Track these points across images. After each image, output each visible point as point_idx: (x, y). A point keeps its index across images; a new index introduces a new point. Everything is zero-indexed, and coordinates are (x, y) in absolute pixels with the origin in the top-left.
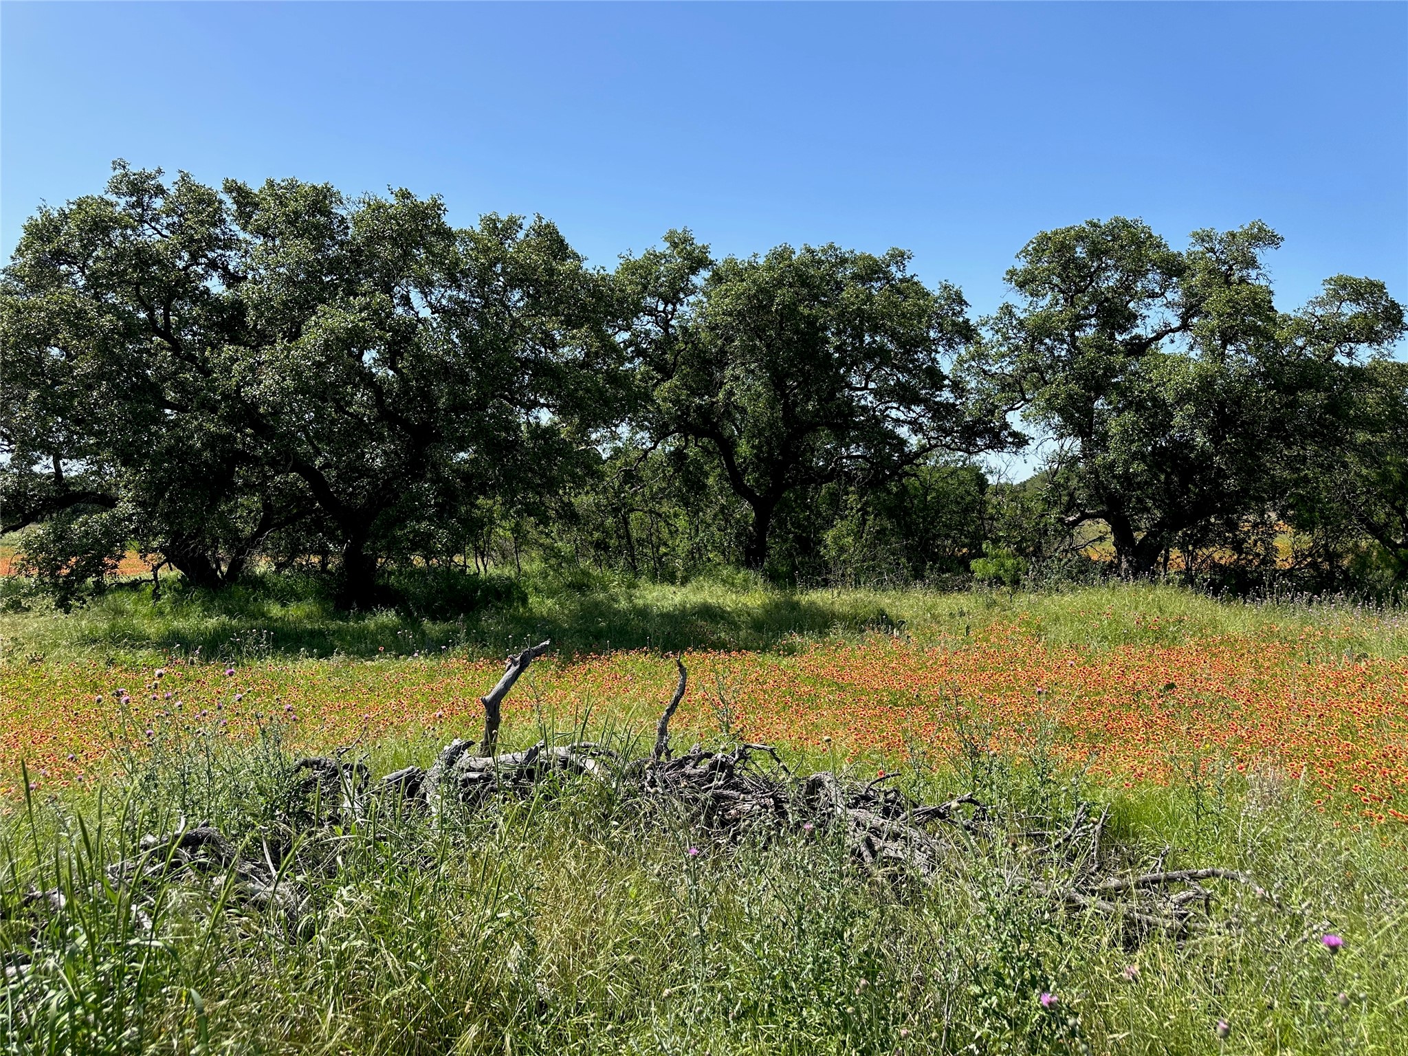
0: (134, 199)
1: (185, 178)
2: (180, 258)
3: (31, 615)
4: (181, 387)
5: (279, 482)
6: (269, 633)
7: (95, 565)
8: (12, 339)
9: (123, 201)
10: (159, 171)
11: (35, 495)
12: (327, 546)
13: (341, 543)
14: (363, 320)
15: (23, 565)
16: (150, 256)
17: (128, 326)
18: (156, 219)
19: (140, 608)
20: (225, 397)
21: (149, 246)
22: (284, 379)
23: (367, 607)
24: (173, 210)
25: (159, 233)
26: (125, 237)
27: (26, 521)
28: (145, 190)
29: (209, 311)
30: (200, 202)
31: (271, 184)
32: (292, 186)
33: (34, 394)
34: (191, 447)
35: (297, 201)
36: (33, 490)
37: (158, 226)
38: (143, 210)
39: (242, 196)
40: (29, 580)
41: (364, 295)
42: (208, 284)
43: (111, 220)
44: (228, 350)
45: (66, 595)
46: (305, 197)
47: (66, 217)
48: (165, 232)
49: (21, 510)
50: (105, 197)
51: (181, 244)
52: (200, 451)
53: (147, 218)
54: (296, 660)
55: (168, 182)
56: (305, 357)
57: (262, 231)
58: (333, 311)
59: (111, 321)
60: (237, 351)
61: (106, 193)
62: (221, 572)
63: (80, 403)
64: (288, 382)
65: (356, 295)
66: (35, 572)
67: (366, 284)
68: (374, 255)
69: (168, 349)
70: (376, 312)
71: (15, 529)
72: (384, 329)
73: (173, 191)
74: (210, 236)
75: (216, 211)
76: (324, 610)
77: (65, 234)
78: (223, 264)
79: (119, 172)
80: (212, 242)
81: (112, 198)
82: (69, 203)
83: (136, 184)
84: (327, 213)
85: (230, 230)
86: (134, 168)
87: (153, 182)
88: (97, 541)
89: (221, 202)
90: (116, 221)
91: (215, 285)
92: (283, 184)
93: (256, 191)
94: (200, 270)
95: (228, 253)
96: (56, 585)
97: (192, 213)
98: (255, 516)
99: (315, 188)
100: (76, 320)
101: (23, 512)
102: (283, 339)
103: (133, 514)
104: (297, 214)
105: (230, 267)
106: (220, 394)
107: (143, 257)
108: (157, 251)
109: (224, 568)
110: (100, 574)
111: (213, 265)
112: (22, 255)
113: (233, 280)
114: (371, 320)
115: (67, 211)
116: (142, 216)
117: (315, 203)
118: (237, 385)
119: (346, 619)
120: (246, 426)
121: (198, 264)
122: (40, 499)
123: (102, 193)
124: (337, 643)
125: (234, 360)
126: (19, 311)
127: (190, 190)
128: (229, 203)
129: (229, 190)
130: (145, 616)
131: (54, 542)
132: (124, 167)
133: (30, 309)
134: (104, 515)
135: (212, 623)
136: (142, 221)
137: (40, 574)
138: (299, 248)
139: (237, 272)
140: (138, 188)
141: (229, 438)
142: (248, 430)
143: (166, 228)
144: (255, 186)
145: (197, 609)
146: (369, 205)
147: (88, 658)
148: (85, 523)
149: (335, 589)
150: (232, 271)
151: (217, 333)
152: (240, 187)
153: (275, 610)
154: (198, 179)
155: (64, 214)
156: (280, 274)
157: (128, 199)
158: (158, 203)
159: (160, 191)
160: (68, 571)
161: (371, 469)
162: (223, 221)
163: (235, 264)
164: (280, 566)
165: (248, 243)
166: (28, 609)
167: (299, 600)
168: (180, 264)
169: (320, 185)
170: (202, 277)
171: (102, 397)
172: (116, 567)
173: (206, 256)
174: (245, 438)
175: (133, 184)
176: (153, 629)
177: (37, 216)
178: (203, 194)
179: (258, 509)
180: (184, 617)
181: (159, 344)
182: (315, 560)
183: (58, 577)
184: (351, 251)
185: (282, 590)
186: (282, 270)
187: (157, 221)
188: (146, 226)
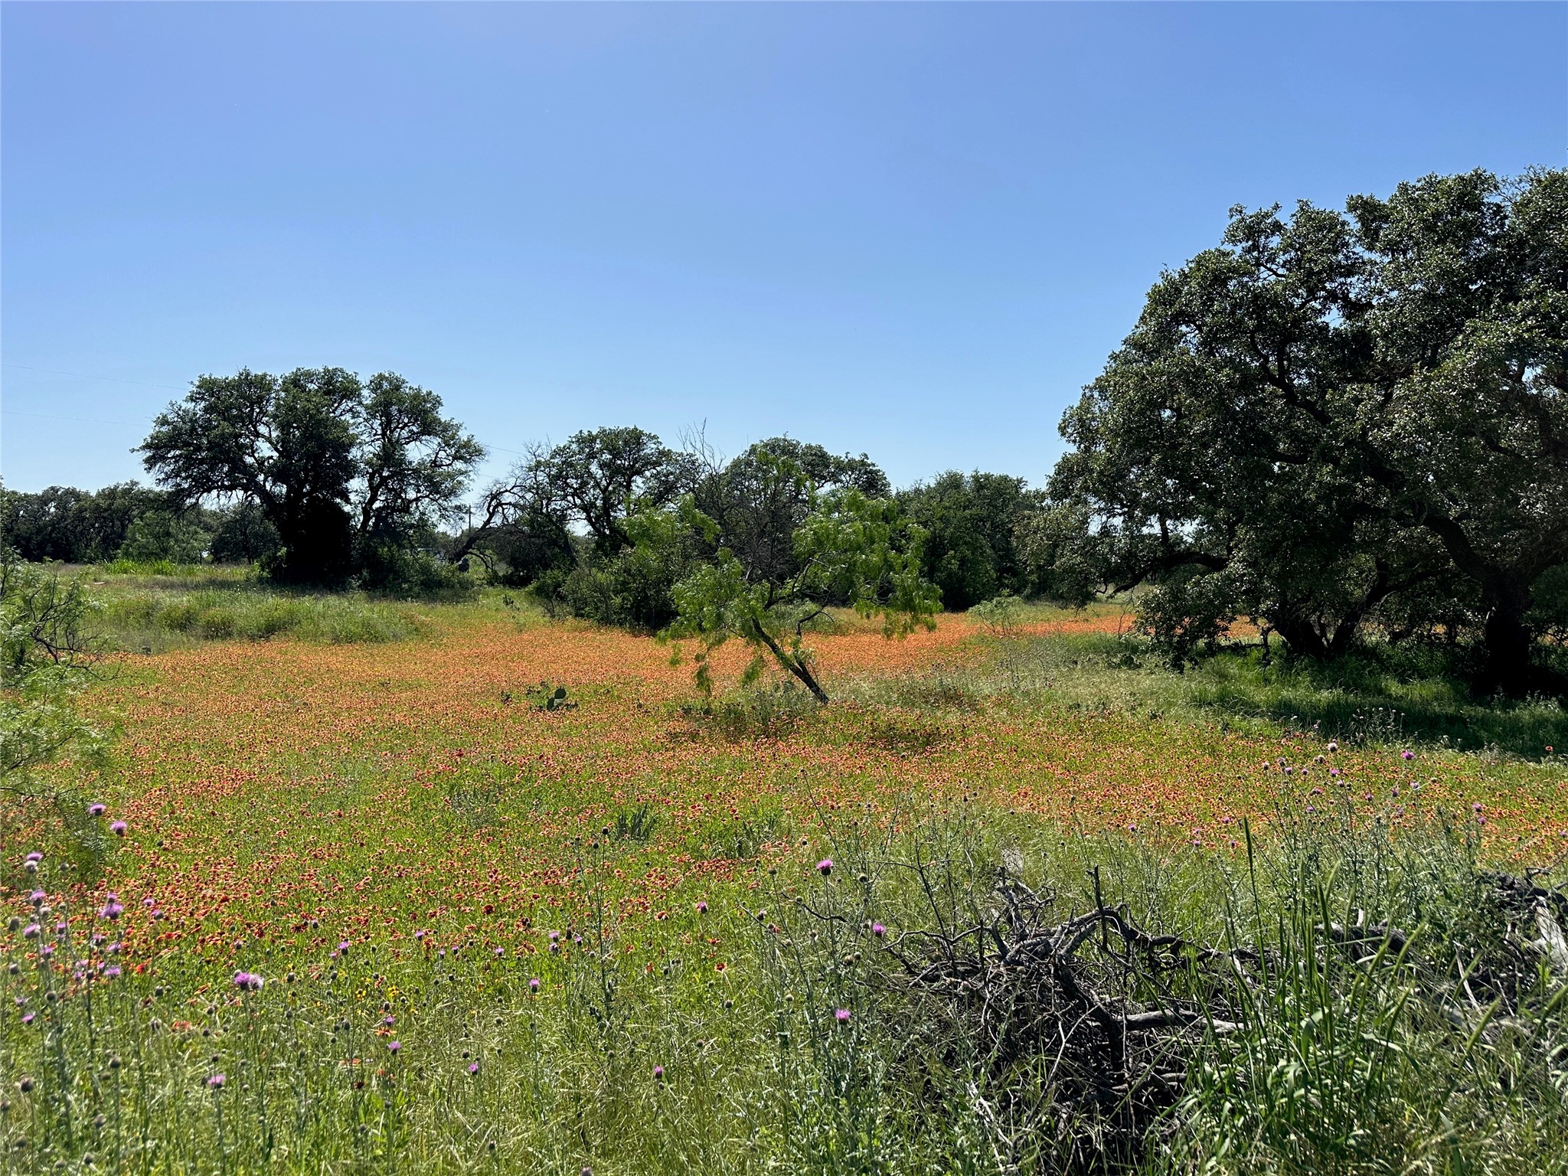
0: (1250, 243)
1: (1304, 207)
2: (1297, 296)
3: (1142, 671)
4: (1294, 436)
5: (1404, 538)
6: (1397, 714)
7: (1208, 627)
8: (1138, 406)
9: (1238, 250)
10: (1277, 207)
11: (1144, 556)
12: (1464, 614)
13: (1482, 611)
14: (1530, 329)
15: (1142, 623)
16: (1268, 300)
17: (1244, 378)
18: (1272, 259)
19: (1245, 673)
20: (1349, 443)
21: (1267, 290)
22: (1422, 416)
23: (1516, 694)
24: (1291, 245)
25: (1275, 273)
26: (1244, 285)
27: (1136, 580)
28: (1263, 231)
29: (1330, 349)
30: (1320, 229)
31: (1404, 189)
32: (1431, 184)
33: (1156, 458)
34: (1305, 501)
35: (1437, 200)
36: (1142, 551)
37: (1274, 267)
38: (1259, 252)
39: (1369, 211)
40: (1146, 639)
41: (1530, 297)
42: (1326, 319)
43: (1229, 270)
44: (1352, 390)
45: (1179, 655)
46: (1448, 193)
47: (1186, 276)
48: (1281, 271)
49: (1132, 570)
50: (1222, 248)
51: (1299, 280)
52: (1315, 505)
53: (1263, 261)
54: (1431, 749)
55: (1286, 218)
56: (1448, 386)
57: (1392, 248)
58: (1488, 325)
59: (1227, 375)
60: (1362, 388)
61: (1223, 243)
62: (1327, 640)
63: (1197, 463)
64: (1428, 418)
65: (1516, 301)
66: (1153, 631)
67: (1532, 284)
68: (1544, 245)
69: (1281, 397)
70: (1546, 316)
71: (1126, 588)
72: (1558, 336)
73: (1290, 226)
74: (1330, 265)
75: (1338, 235)
76: (1457, 691)
77: (1187, 294)
78: (1343, 293)
79: (1237, 217)
80: (1333, 271)
81: (1228, 247)
82: (1188, 262)
83: (1252, 228)
84: (1476, 205)
85: (1354, 253)
86: (1250, 211)
87: (1270, 221)
88: (1211, 602)
89: (1343, 224)
90: (1234, 270)
91: (1334, 319)
92: (1419, 185)
93: (1385, 201)
94: (1317, 305)
95: (1349, 280)
96: (1170, 644)
97: (1311, 243)
98: (1367, 576)
99: (1462, 179)
100: (1192, 378)
101: (1133, 572)
102: (1422, 367)
103: (1244, 575)
104: (1437, 215)
105: (1351, 295)
106: (1343, 441)
107: (1260, 302)
108: (1275, 293)
109: (1331, 637)
110: (1211, 635)
111: (1332, 297)
112: (1145, 323)
113: (1354, 309)
114: (1539, 327)
115: (1187, 270)
116: (1257, 259)
117: (1461, 197)
118: (1363, 428)
119: (1488, 705)
120: (1365, 475)
121: (1315, 299)
122: (1149, 560)
123: (1218, 245)
124: (1484, 734)
125: (1358, 401)
126: (1144, 378)
127: (1310, 218)
128: (1354, 224)
129: (1352, 208)
130: (1250, 681)
131: (1169, 601)
132: (1241, 212)
133: (1153, 374)
134: (1215, 575)
135: (1325, 696)
136: (1258, 265)
137: (1156, 633)
138: (1439, 256)
139: (1360, 300)
140: (1253, 230)
141: (1347, 489)
142: (1368, 479)
143: (1283, 266)
144: (1383, 197)
145: (1305, 679)
146: (1539, 181)
147: (1203, 720)
148: (1197, 584)
149: (1472, 667)
150: (1353, 299)
151: (1338, 372)
152: (1366, 202)
153: (1395, 688)
154: (1317, 205)
155: (1184, 274)
156: (1415, 292)
157: (1244, 244)
158: (1275, 241)
159: (1277, 227)
160: (1181, 631)
161: (1530, 518)
162: (1346, 245)
163: (1357, 290)
164: (1396, 637)
165: (1374, 263)
166: (1140, 666)
167: (1422, 677)
168: (1297, 302)
169: (1467, 173)
170: (1320, 312)
171: (1217, 455)
172: (1227, 629)
173: (1324, 289)
174: (1365, 486)
175: (1249, 227)
176: (1261, 696)
177: (1160, 282)
178: (1324, 219)
179: (1370, 569)
180: (1294, 686)
181: (1271, 393)
182: (1440, 629)
183: (1173, 636)
184: (1509, 246)
185: (1400, 665)
186: (1418, 286)
187: (1274, 262)
188: (1262, 269)
